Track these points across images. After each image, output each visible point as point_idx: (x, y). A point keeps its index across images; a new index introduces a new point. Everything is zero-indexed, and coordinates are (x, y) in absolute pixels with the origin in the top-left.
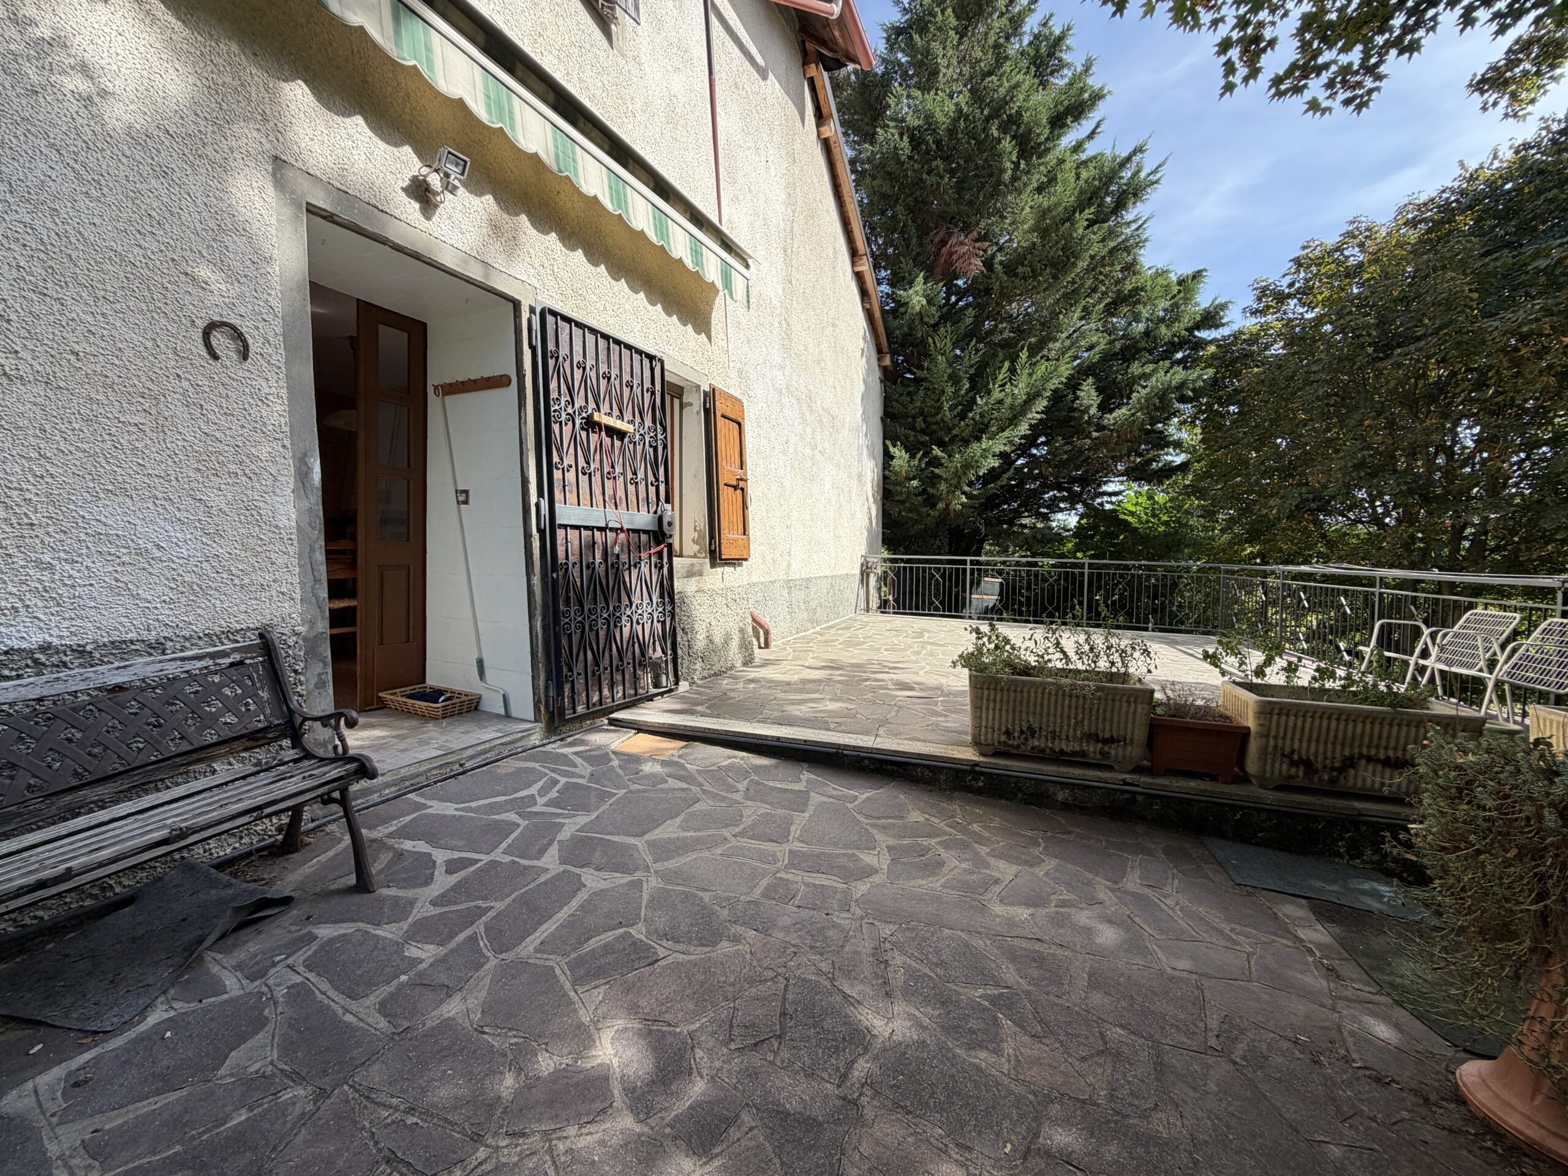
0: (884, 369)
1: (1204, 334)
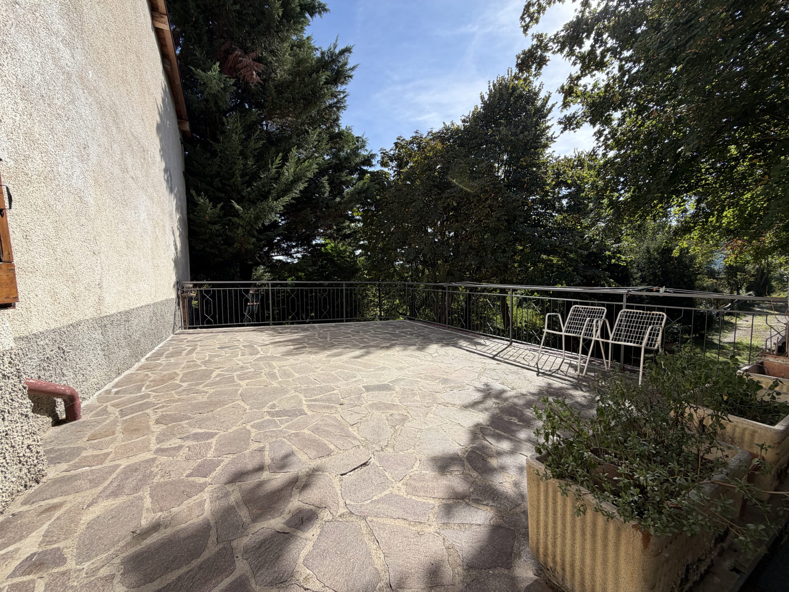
0: (183, 133)
1: (365, 168)
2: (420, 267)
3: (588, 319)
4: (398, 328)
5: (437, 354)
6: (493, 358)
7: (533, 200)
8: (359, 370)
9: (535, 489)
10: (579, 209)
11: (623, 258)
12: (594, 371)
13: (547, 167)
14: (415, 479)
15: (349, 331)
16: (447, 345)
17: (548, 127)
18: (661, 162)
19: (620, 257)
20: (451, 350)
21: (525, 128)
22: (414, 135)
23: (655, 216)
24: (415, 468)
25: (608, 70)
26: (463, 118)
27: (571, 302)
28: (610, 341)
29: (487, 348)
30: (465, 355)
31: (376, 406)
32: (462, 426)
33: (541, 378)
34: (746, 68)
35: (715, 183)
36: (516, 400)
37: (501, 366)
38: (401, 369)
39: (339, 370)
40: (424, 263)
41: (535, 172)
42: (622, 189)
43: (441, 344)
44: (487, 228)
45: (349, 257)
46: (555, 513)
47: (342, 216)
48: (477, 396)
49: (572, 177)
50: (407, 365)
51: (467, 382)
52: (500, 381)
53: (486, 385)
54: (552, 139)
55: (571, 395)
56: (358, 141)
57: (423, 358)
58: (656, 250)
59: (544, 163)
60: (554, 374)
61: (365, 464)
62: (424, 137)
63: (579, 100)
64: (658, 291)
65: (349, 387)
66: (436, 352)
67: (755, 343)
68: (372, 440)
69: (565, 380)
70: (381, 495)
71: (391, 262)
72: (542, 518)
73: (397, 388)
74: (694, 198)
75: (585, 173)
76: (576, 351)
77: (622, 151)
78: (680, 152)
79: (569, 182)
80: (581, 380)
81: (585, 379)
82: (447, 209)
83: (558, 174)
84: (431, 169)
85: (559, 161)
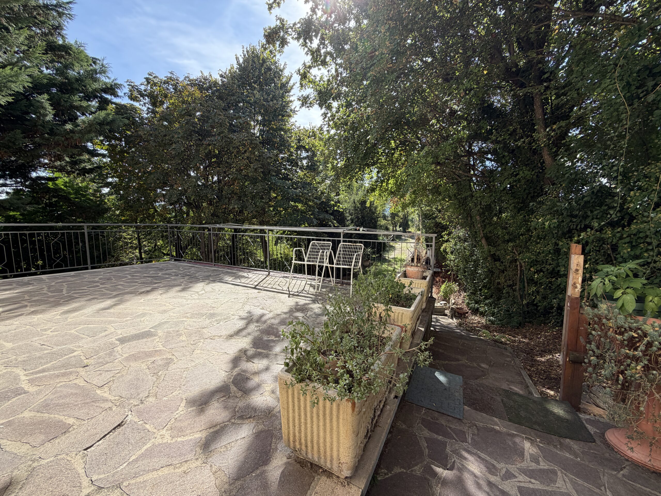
1: (108, 97)
2: (184, 208)
3: (321, 251)
4: (161, 270)
5: (203, 292)
6: (255, 288)
7: (283, 158)
8: (110, 322)
9: (285, 395)
10: (314, 169)
11: (341, 206)
12: (326, 287)
13: (292, 133)
14: (180, 420)
15: (97, 279)
16: (214, 281)
17: (291, 101)
18: (360, 144)
19: (339, 206)
20: (217, 286)
21: (274, 98)
22: (169, 75)
23: (357, 179)
24: (180, 409)
25: (328, 69)
26: (221, 73)
27: (310, 239)
28: (334, 266)
29: (250, 280)
30: (231, 288)
31: (134, 357)
32: (228, 354)
33: (291, 299)
34: (398, 94)
35: (385, 162)
36: (273, 321)
37: (261, 294)
38: (165, 311)
39: (82, 326)
40: (189, 205)
41: (282, 135)
42: (339, 158)
43: (207, 281)
44: (246, 177)
45: (94, 195)
46: (299, 409)
47: (76, 146)
48: (241, 324)
49: (308, 144)
50: (171, 307)
51: (232, 313)
52: (260, 307)
53: (249, 312)
54: (294, 111)
55: (311, 308)
56: (95, 63)
57: (189, 297)
58: (358, 201)
59: (289, 130)
60: (300, 294)
61: (119, 425)
62: (180, 80)
63: (311, 86)
64: (359, 230)
65: (96, 344)
66: (203, 289)
67: (403, 257)
68: (129, 396)
69: (308, 297)
70: (140, 452)
71: (151, 202)
72: (291, 415)
73: (160, 333)
74: (376, 170)
75: (317, 143)
76: (314, 274)
77: (339, 132)
78: (369, 139)
79: (307, 147)
80: (318, 295)
81: (321, 294)
82: (209, 155)
83: (299, 140)
84: (190, 114)
85: (300, 130)
